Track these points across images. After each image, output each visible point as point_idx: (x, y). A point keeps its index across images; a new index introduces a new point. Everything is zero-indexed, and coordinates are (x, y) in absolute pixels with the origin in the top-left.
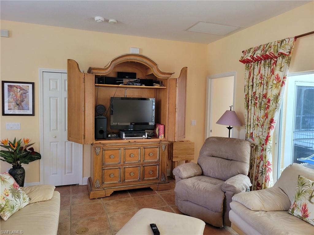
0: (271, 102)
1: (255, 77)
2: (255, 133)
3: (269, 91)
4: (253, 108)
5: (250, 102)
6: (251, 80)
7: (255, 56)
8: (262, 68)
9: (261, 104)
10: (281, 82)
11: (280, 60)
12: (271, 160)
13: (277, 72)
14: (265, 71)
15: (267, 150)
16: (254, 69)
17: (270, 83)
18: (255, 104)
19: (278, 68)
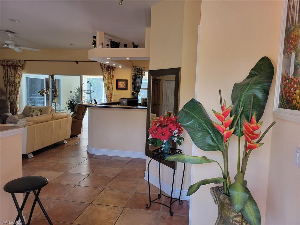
0: (17, 84)
1: (8, 73)
2: (11, 97)
3: (16, 79)
4: (9, 86)
5: (7, 84)
6: (6, 74)
7: (8, 64)
8: (12, 70)
9: (12, 85)
10: (20, 77)
11: (19, 68)
12: (18, 107)
13: (18, 72)
14: (13, 71)
15: (17, 103)
16: (8, 69)
17: (16, 76)
18: (10, 85)
19: (19, 71)
